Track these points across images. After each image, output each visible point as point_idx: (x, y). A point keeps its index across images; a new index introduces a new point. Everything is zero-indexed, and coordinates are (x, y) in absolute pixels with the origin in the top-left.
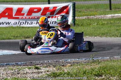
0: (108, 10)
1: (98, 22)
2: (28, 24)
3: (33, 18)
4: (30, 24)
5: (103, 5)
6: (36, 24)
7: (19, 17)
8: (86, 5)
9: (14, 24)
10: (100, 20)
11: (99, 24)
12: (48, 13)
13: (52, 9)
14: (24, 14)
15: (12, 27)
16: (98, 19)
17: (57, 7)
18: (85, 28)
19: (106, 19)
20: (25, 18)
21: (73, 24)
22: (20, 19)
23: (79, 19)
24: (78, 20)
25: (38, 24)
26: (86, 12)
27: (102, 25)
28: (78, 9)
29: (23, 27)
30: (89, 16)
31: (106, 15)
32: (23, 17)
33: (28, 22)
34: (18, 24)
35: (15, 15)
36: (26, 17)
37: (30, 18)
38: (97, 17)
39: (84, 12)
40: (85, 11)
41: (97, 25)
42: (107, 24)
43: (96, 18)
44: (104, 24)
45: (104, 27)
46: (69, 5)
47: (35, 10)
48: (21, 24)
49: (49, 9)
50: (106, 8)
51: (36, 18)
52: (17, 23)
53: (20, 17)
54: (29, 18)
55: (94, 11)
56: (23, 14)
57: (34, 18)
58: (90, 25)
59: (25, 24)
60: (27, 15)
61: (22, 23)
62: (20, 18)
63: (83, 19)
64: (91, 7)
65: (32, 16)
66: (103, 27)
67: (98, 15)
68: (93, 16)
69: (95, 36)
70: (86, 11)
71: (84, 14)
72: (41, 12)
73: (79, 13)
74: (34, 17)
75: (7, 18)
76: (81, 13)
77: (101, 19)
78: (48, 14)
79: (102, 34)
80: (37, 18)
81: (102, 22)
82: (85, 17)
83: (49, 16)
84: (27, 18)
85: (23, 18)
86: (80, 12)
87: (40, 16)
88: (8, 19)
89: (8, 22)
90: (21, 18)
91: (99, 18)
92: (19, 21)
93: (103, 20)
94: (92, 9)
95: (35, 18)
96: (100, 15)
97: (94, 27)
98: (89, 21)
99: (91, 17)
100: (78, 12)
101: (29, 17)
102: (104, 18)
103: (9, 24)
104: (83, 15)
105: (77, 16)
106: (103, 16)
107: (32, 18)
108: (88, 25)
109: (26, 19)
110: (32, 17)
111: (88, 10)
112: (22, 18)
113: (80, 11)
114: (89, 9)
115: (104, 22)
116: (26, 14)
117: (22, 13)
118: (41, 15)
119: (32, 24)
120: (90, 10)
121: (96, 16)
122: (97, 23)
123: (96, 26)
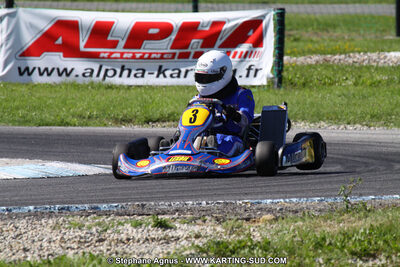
0: (391, 37)
1: (360, 77)
2: (129, 76)
3: (146, 56)
4: (135, 76)
5: (373, 17)
6: (158, 76)
7: (99, 53)
8: (318, 16)
9: (84, 75)
10: (364, 69)
11: (363, 82)
12: (193, 41)
13: (207, 29)
14: (118, 41)
15: (75, 86)
16: (357, 65)
17: (223, 23)
18: (314, 93)
19: (384, 67)
20: (118, 55)
21: (276, 80)
22: (103, 58)
23: (297, 65)
24: (293, 67)
25: (161, 76)
26: (317, 42)
27: (371, 85)
28: (291, 30)
29: (110, 87)
30: (329, 56)
31: (387, 54)
32: (112, 53)
33: (130, 71)
34: (98, 75)
35: (86, 47)
36: (122, 54)
37: (138, 56)
38: (355, 60)
39: (312, 41)
40: (315, 39)
41: (356, 84)
42: (390, 82)
43: (351, 61)
44: (380, 82)
45: (377, 94)
46: (264, 16)
47: (152, 31)
48: (106, 75)
49: (200, 28)
50: (384, 31)
51: (155, 58)
52: (92, 71)
53: (104, 51)
54: (134, 57)
55: (344, 38)
56: (114, 44)
57: (149, 58)
58: (330, 84)
59: (120, 76)
60: (125, 47)
61: (110, 73)
62: (102, 55)
63: (310, 66)
64: (334, 26)
65: (142, 50)
66: (374, 94)
67: (359, 52)
68: (343, 56)
69: (349, 123)
70: (319, 39)
71: (310, 46)
72: (173, 37)
73: (295, 44)
74: (150, 54)
75: (61, 54)
76: (301, 44)
77: (369, 68)
78: (195, 46)
79: (372, 116)
80: (159, 56)
81: (372, 77)
82: (316, 58)
83: (199, 49)
84: (125, 56)
85: (113, 56)
86: (296, 40)
87: (169, 51)
88: (64, 56)
89: (65, 70)
90: (106, 55)
91: (364, 60)
92: (101, 67)
93: (377, 69)
94: (338, 32)
95: (153, 56)
96: (365, 52)
97: (345, 92)
98: (330, 73)
99: (337, 57)
100: (292, 38)
101: (134, 53)
102: (380, 64)
103: (68, 75)
104: (306, 49)
105: (288, 55)
106: (374, 56)
107: (141, 58)
108: (325, 84)
109: (122, 57)
110: (144, 54)
111: (325, 33)
112: (109, 57)
113: (297, 36)
114: (328, 32)
115: (378, 78)
116: (122, 43)
117: (109, 38)
118: (172, 48)
119: (143, 76)
120: (331, 33)
121: (351, 54)
122: (354, 80)
123: (352, 89)
